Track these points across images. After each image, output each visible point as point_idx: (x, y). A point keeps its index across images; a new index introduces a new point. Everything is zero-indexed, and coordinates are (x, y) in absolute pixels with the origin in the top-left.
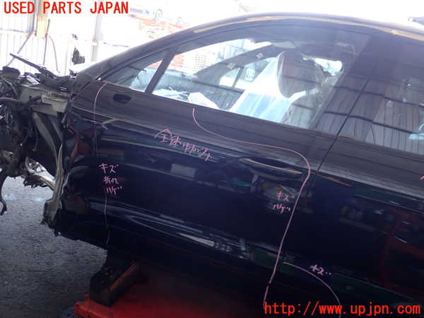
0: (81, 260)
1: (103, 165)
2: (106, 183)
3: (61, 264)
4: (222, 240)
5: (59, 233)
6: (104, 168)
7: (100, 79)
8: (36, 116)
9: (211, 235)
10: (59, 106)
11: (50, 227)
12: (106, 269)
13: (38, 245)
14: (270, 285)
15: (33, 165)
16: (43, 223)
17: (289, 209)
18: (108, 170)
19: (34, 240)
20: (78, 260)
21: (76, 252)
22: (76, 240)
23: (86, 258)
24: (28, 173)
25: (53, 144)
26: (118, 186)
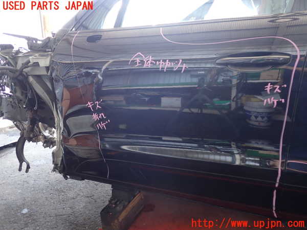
0: (98, 200)
1: (89, 103)
2: (96, 120)
3: (82, 206)
4: (216, 149)
5: (68, 177)
6: (90, 106)
7: (74, 29)
8: (31, 79)
9: (206, 146)
10: (44, 62)
11: (60, 173)
12: (113, 202)
13: (63, 194)
14: (277, 189)
15: (50, 131)
16: (54, 170)
17: (283, 101)
18: (94, 107)
19: (60, 191)
20: (96, 201)
21: (93, 196)
22: (83, 180)
23: (102, 199)
24: (45, 137)
25: (49, 100)
26: (106, 120)
